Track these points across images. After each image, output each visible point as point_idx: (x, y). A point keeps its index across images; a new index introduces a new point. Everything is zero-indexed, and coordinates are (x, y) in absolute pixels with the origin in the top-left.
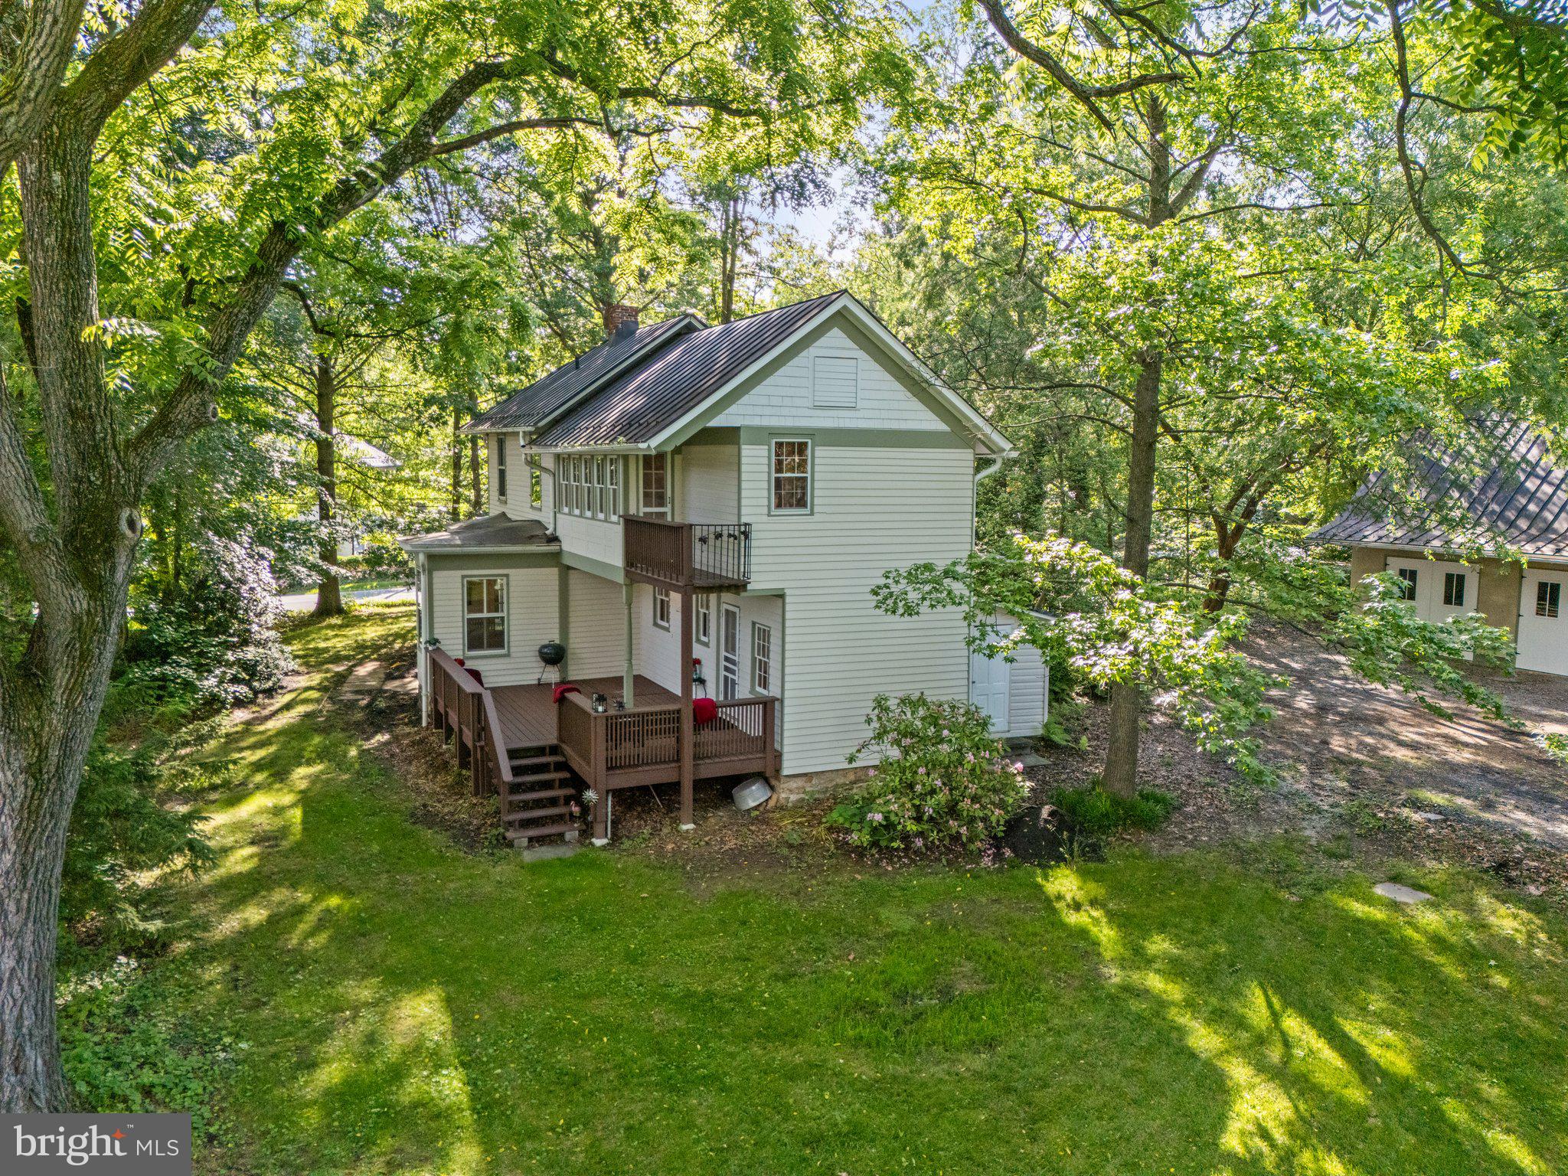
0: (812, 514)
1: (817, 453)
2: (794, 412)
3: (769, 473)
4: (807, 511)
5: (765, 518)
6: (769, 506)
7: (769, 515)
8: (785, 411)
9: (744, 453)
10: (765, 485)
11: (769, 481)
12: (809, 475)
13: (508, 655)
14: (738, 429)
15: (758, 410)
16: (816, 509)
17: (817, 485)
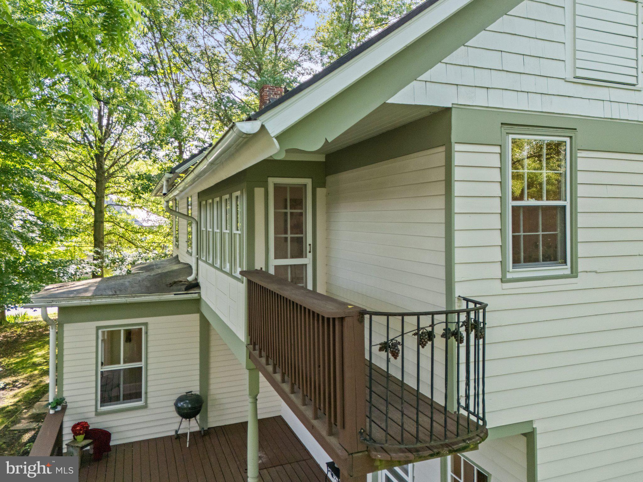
0: (574, 273)
1: (581, 164)
2: (542, 85)
3: (502, 199)
4: (566, 270)
5: (497, 286)
6: (503, 263)
7: (503, 280)
8: (528, 83)
9: (458, 159)
10: (496, 222)
11: (502, 215)
12: (567, 204)
13: (145, 407)
14: (447, 111)
15: (483, 78)
16: (582, 265)
17: (582, 220)
